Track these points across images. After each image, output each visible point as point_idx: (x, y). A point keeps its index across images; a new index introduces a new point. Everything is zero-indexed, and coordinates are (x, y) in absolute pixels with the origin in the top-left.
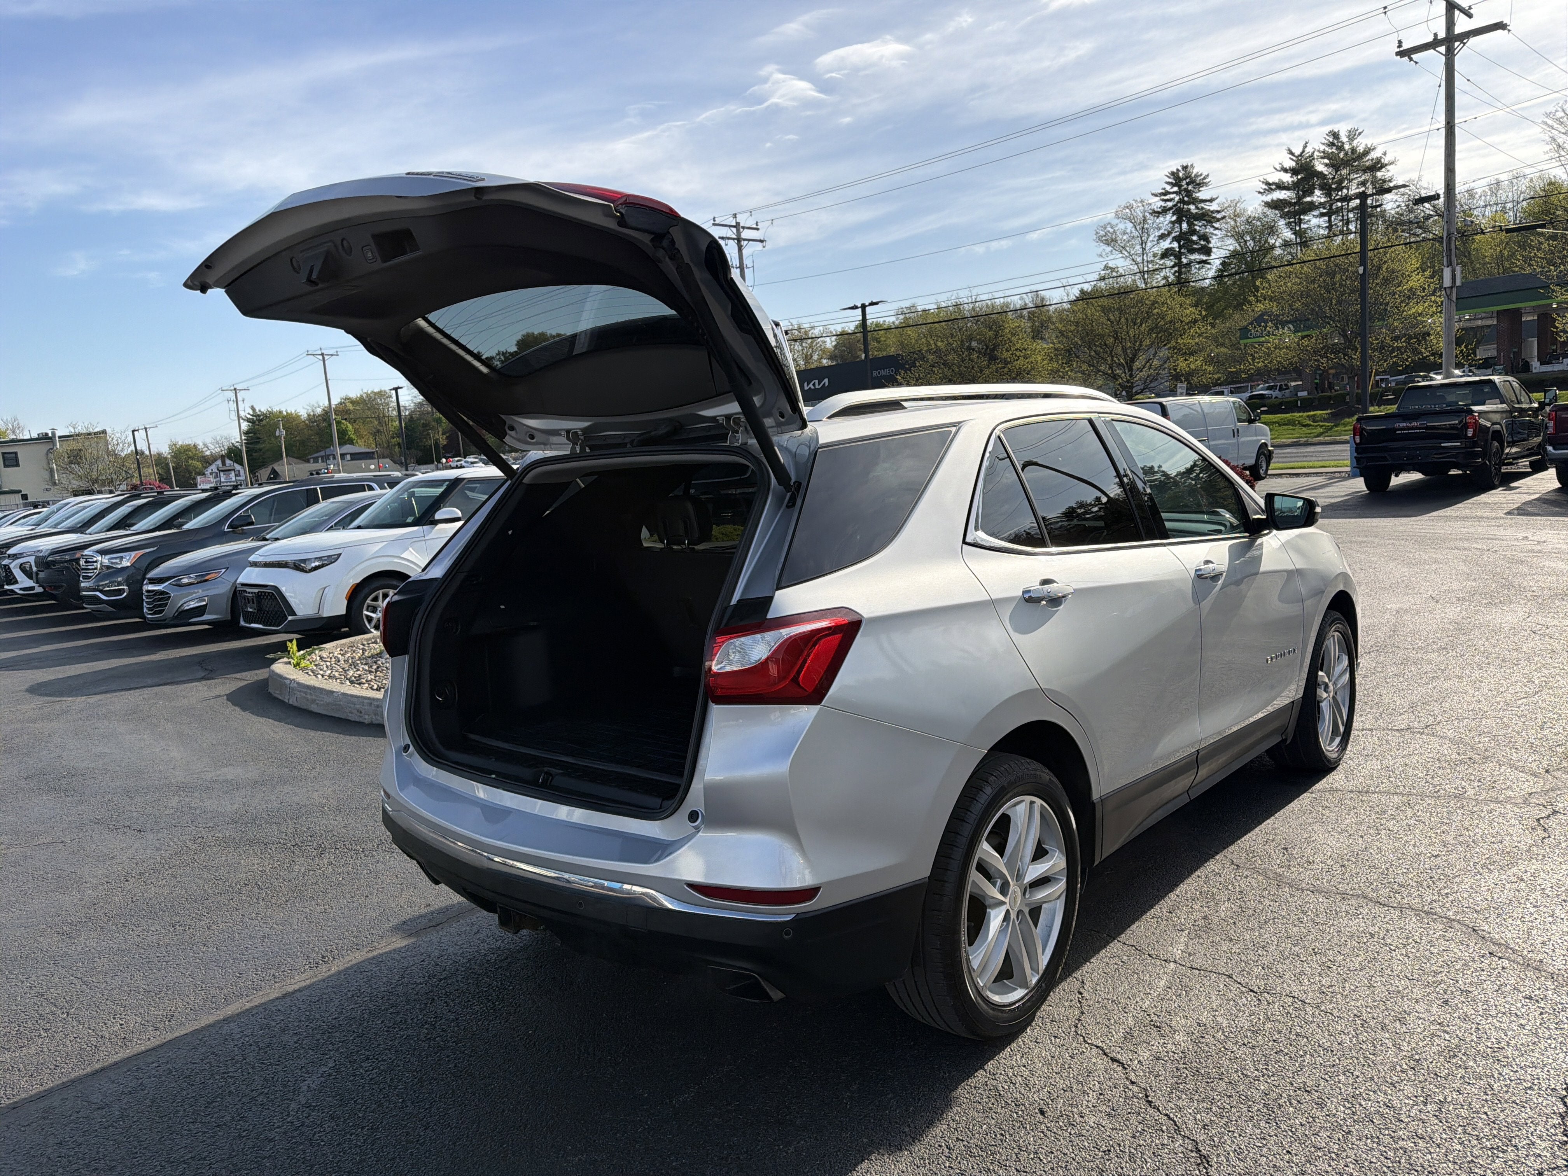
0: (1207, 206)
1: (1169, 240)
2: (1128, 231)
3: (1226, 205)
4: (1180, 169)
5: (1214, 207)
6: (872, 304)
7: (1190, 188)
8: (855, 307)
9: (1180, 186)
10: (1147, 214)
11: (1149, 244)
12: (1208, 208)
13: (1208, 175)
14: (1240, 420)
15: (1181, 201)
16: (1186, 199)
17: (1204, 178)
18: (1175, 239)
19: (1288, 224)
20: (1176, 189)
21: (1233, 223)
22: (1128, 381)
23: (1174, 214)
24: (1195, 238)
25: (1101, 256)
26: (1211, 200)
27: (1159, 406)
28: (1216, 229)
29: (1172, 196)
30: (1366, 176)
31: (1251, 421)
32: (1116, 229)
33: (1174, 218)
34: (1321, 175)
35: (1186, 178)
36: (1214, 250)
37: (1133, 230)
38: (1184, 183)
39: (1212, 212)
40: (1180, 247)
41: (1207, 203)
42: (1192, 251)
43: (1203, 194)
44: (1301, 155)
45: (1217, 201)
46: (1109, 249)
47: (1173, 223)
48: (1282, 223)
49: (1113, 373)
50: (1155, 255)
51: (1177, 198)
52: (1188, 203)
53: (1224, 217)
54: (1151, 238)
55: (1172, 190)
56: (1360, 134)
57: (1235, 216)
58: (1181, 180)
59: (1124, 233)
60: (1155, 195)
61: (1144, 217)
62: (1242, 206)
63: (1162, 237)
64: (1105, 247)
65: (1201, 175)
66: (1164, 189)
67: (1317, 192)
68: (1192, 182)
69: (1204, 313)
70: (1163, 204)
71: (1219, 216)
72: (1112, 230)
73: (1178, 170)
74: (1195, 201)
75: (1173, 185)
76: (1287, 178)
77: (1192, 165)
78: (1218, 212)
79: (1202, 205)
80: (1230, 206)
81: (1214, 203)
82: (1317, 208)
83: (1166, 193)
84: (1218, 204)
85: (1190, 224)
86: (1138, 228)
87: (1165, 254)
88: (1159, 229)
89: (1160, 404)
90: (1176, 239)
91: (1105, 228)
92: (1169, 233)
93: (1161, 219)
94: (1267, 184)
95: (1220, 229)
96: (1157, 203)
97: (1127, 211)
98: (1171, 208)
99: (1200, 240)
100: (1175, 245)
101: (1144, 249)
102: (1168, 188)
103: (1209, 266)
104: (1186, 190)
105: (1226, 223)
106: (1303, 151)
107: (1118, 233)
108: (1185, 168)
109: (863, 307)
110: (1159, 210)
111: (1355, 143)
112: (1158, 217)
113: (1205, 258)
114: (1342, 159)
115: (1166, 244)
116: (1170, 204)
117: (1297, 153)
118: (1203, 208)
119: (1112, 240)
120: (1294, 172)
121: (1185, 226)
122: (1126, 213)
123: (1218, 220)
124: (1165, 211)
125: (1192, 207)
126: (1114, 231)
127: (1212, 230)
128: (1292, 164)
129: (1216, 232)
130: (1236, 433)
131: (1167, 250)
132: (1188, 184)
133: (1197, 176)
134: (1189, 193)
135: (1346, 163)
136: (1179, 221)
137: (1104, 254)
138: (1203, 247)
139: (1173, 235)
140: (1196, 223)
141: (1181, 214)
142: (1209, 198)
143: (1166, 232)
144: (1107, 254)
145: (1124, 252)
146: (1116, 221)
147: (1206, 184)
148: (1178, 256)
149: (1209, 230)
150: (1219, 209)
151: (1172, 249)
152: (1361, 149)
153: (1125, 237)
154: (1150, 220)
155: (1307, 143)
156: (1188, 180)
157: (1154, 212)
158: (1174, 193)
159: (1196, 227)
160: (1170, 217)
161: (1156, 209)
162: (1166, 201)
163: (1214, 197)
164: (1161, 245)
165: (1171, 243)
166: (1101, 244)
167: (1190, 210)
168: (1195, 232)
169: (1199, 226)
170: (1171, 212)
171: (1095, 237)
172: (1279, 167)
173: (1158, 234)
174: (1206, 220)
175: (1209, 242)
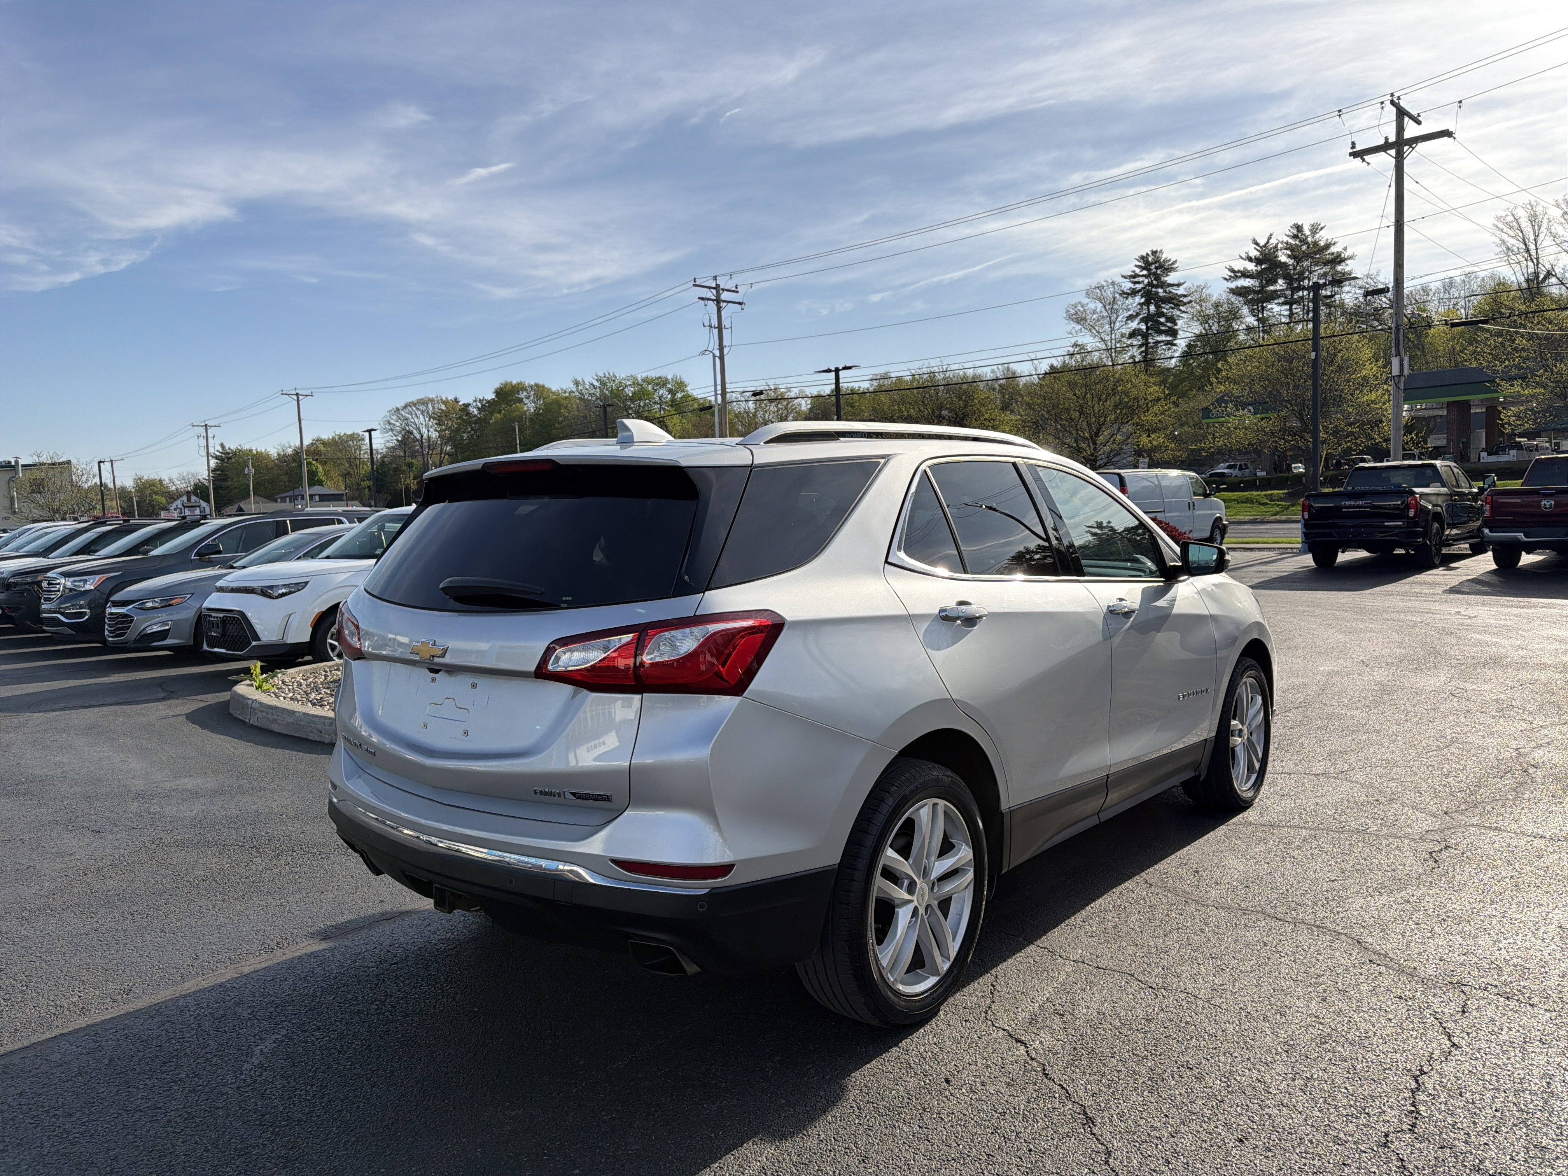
0: (1174, 290)
1: (1137, 321)
2: (1098, 310)
3: (1193, 290)
4: (1150, 253)
5: (1181, 291)
6: (845, 368)
7: (1159, 272)
8: (829, 371)
9: (1149, 270)
10: (1117, 295)
11: (1118, 324)
12: (1176, 292)
13: (1176, 261)
14: (1195, 494)
15: (1150, 284)
16: (1155, 282)
17: (1173, 264)
18: (1142, 320)
19: (1252, 311)
20: (1145, 272)
21: (1198, 307)
22: (1092, 455)
23: (1142, 296)
24: (1162, 320)
25: (1070, 333)
26: (1179, 285)
27: (1117, 477)
28: (1184, 312)
29: (1141, 279)
30: (1326, 269)
31: (1206, 496)
32: (1086, 308)
33: (1143, 300)
34: (1284, 265)
35: (1156, 262)
36: (1180, 332)
37: (1103, 309)
38: (1153, 267)
39: (1180, 296)
40: (1148, 328)
41: (1175, 288)
42: (1160, 332)
43: (1171, 278)
44: (1265, 246)
45: (1184, 286)
46: (1079, 327)
47: (1141, 304)
48: (1245, 310)
49: (1078, 446)
50: (1123, 335)
51: (1146, 281)
52: (1157, 287)
53: (1190, 302)
54: (1119, 319)
55: (1141, 273)
56: (1322, 228)
57: (1201, 301)
58: (1151, 264)
59: (1094, 312)
60: (1125, 277)
61: (1114, 298)
62: (1208, 292)
63: (1131, 318)
64: (1074, 325)
65: (1170, 260)
66: (1134, 272)
67: (1281, 281)
68: (1161, 266)
69: (1167, 392)
70: (1132, 285)
71: (1185, 300)
72: (1082, 309)
73: (1147, 254)
74: (1163, 285)
75: (1143, 269)
76: (1251, 267)
77: (1161, 251)
78: (1185, 296)
79: (1170, 289)
80: (1196, 291)
81: (1181, 288)
82: (1279, 297)
83: (1136, 276)
84: (1185, 289)
85: (1158, 307)
86: (1107, 307)
87: (1133, 334)
88: (1128, 309)
89: (1119, 475)
90: (1145, 320)
91: (1076, 307)
92: (1138, 314)
93: (1130, 300)
94: (1232, 271)
95: (1187, 312)
96: (1127, 285)
97: (1098, 291)
98: (1140, 291)
99: (1167, 322)
100: (1143, 327)
101: (1112, 329)
102: (1137, 270)
103: (1175, 348)
104: (1155, 274)
105: (1192, 307)
106: (1268, 242)
107: (1088, 312)
108: (1154, 253)
109: (837, 371)
110: (1129, 292)
111: (1317, 236)
112: (1127, 298)
113: (1171, 339)
114: (1304, 252)
115: (1134, 325)
116: (1139, 286)
117: (1262, 243)
118: (1170, 292)
119: (1082, 319)
120: (1258, 261)
121: (1152, 308)
122: (1096, 292)
123: (1185, 304)
124: (1134, 293)
125: (1160, 291)
126: (1085, 310)
127: (1178, 313)
128: (1256, 254)
129: (1183, 315)
130: (1191, 506)
131: (1135, 330)
132: (1157, 268)
133: (1165, 261)
134: (1157, 277)
135: (1307, 256)
136: (1147, 303)
137: (1073, 331)
138: (1171, 328)
139: (1141, 316)
140: (1163, 306)
141: (1149, 297)
142: (1176, 282)
143: (1134, 314)
144: (1076, 332)
145: (1093, 330)
146: (1085, 301)
147: (1174, 270)
148: (1145, 336)
149: (1176, 313)
150: (1185, 293)
151: (1139, 330)
152: (1322, 243)
153: (1095, 316)
154: (1120, 300)
155: (1271, 235)
156: (1157, 265)
157: (1123, 293)
158: (1143, 276)
159: (1163, 310)
160: (1138, 299)
161: (1125, 291)
162: (1135, 283)
163: (1182, 281)
164: (1129, 326)
165: (1138, 324)
166: (1071, 322)
167: (1158, 293)
168: (1162, 315)
169: (1166, 309)
170: (1140, 294)
171: (1065, 315)
172: (1244, 256)
173: (1127, 315)
174: (1173, 303)
175: (1176, 324)
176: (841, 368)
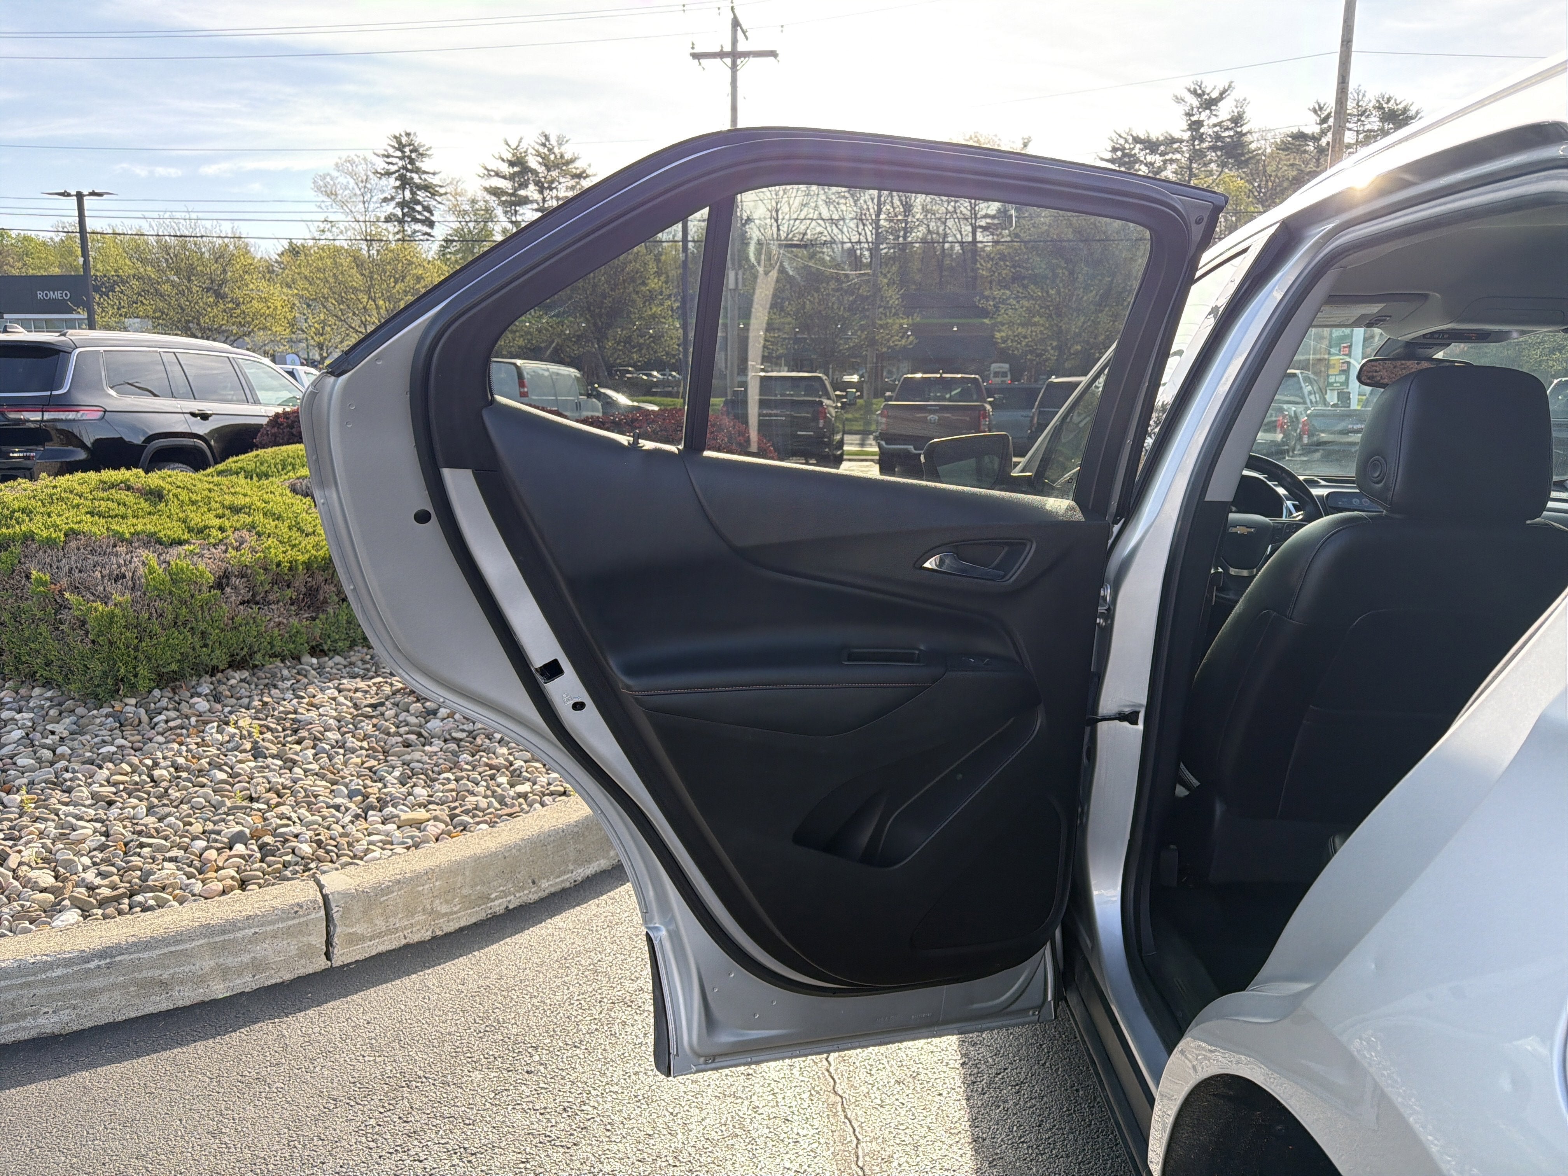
0: (430, 179)
1: (393, 204)
2: (350, 187)
3: (448, 182)
4: (403, 134)
5: (435, 180)
6: (93, 194)
7: (414, 155)
8: (66, 194)
9: (403, 152)
10: (369, 173)
11: (372, 206)
13: (430, 148)
14: (581, 394)
15: (404, 167)
16: (409, 167)
17: (427, 150)
18: (398, 204)
19: (506, 213)
20: (399, 154)
21: (454, 201)
23: (396, 179)
24: (419, 208)
25: (320, 207)
26: (434, 174)
28: (440, 203)
29: (394, 160)
30: (573, 182)
32: (337, 182)
33: (398, 183)
34: (534, 172)
35: (410, 145)
36: (436, 224)
37: (356, 187)
38: (407, 149)
39: (436, 186)
40: (404, 215)
41: (431, 176)
42: (415, 220)
43: (427, 165)
44: (516, 149)
45: (439, 176)
46: (328, 201)
47: (396, 188)
48: (499, 211)
50: (378, 218)
51: (401, 163)
52: (411, 171)
53: (446, 193)
54: (374, 199)
55: (394, 154)
56: (567, 141)
57: (456, 194)
58: (404, 146)
59: (346, 188)
60: (378, 156)
61: (367, 176)
62: (462, 186)
63: (385, 200)
64: (325, 198)
65: (424, 146)
66: (386, 151)
67: (532, 187)
68: (414, 150)
70: (386, 166)
71: (442, 191)
72: (332, 183)
73: (401, 135)
74: (417, 170)
75: (397, 149)
76: (505, 169)
77: (415, 134)
78: (441, 186)
79: (423, 176)
80: (451, 183)
81: (437, 177)
82: (532, 202)
83: (388, 156)
84: (441, 179)
85: (413, 193)
86: (360, 185)
87: (389, 219)
88: (383, 191)
89: (515, 364)
90: (400, 205)
91: (325, 178)
92: (393, 198)
93: (384, 181)
94: (486, 169)
95: (443, 204)
96: (381, 165)
97: (348, 165)
98: (394, 173)
99: (424, 211)
100: (399, 212)
101: (366, 209)
102: (391, 151)
103: (432, 240)
104: (409, 157)
105: (448, 200)
106: (518, 146)
107: (339, 186)
108: (408, 135)
109: (80, 196)
110: (383, 172)
111: (563, 149)
112: (380, 178)
113: (428, 230)
114: (553, 162)
115: (390, 208)
116: (393, 168)
117: (514, 146)
118: (426, 180)
119: (332, 194)
120: (512, 164)
121: (408, 194)
122: (347, 167)
123: (441, 195)
124: (388, 174)
125: (415, 176)
126: (334, 183)
127: (434, 203)
128: (509, 156)
129: (439, 206)
131: (390, 214)
132: (411, 151)
133: (420, 146)
134: (412, 161)
135: (556, 166)
136: (402, 187)
137: (323, 205)
138: (427, 219)
139: (396, 201)
140: (418, 192)
141: (404, 182)
142: (432, 171)
143: (389, 197)
144: (326, 206)
145: (345, 207)
146: (335, 174)
147: (429, 156)
148: (402, 223)
149: (433, 203)
150: (441, 184)
151: (395, 215)
152: (568, 156)
153: (346, 192)
154: (374, 179)
155: (521, 139)
156: (412, 147)
157: (376, 172)
158: (397, 157)
159: (418, 198)
160: (393, 182)
161: (379, 171)
162: (389, 163)
163: (437, 171)
164: (384, 209)
165: (394, 208)
166: (320, 195)
167: (412, 178)
168: (418, 203)
169: (421, 195)
170: (394, 176)
171: (312, 186)
172: (497, 156)
173: (382, 196)
174: (430, 192)
175: (432, 215)
176: (86, 193)
